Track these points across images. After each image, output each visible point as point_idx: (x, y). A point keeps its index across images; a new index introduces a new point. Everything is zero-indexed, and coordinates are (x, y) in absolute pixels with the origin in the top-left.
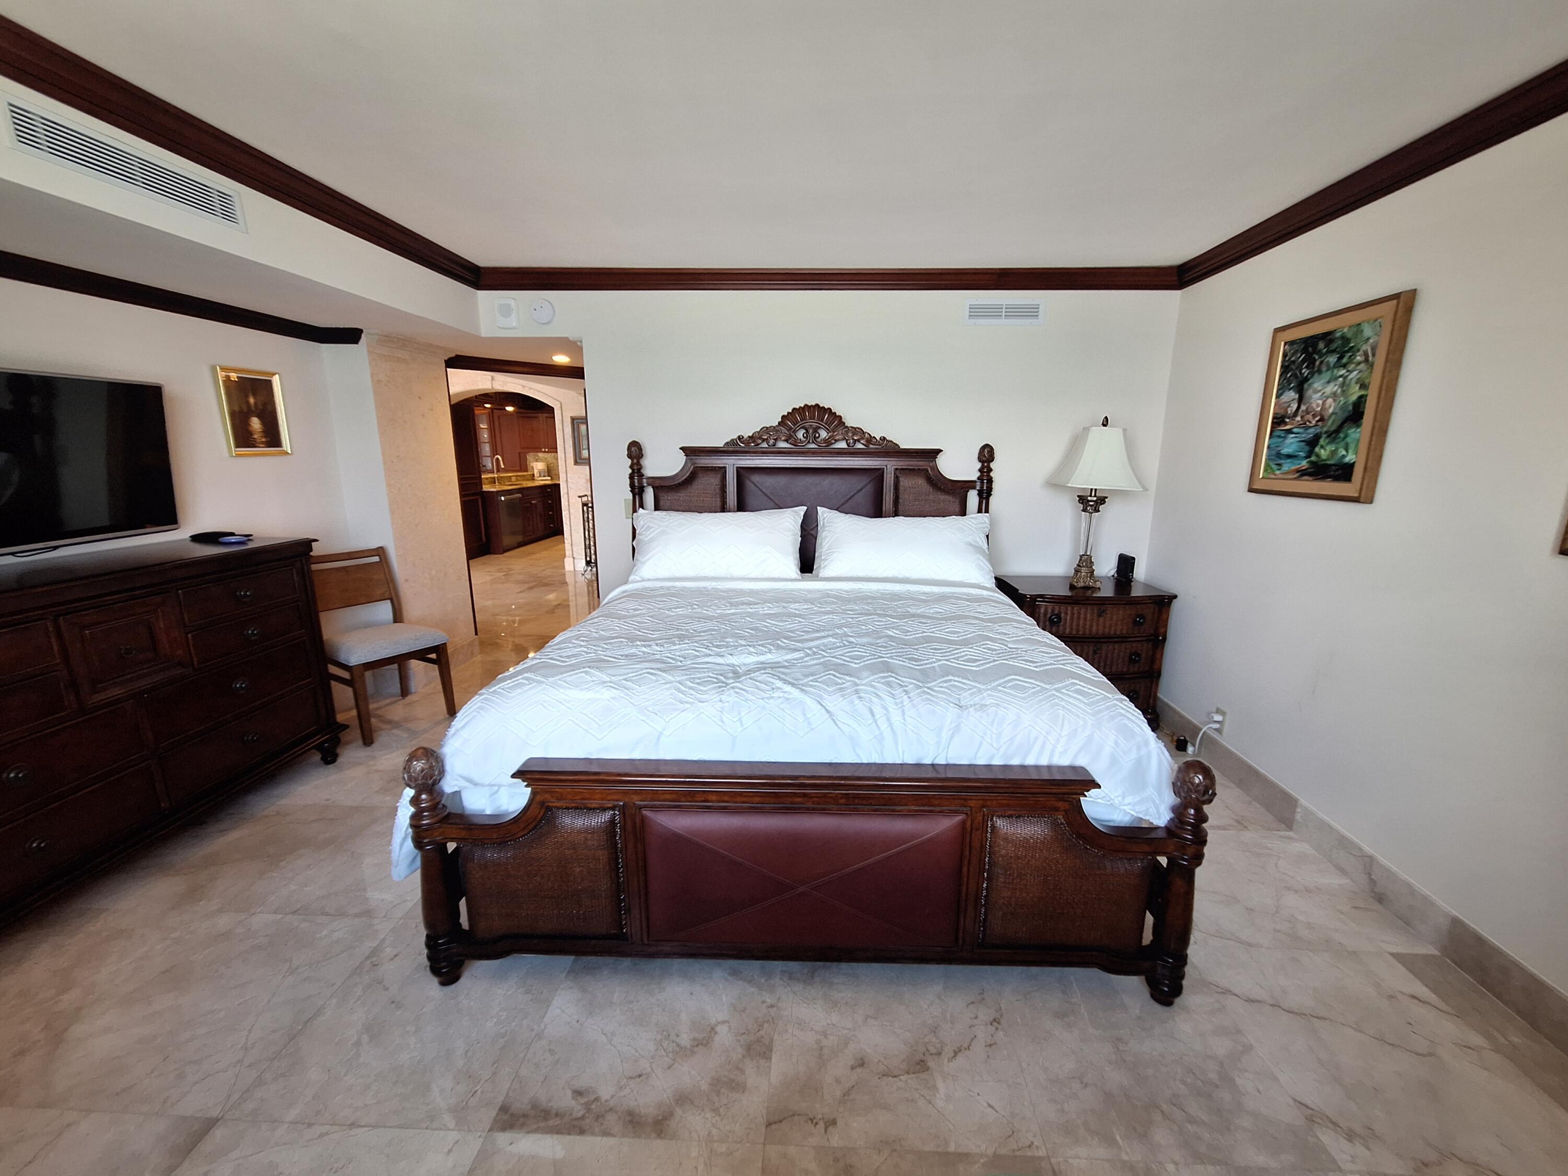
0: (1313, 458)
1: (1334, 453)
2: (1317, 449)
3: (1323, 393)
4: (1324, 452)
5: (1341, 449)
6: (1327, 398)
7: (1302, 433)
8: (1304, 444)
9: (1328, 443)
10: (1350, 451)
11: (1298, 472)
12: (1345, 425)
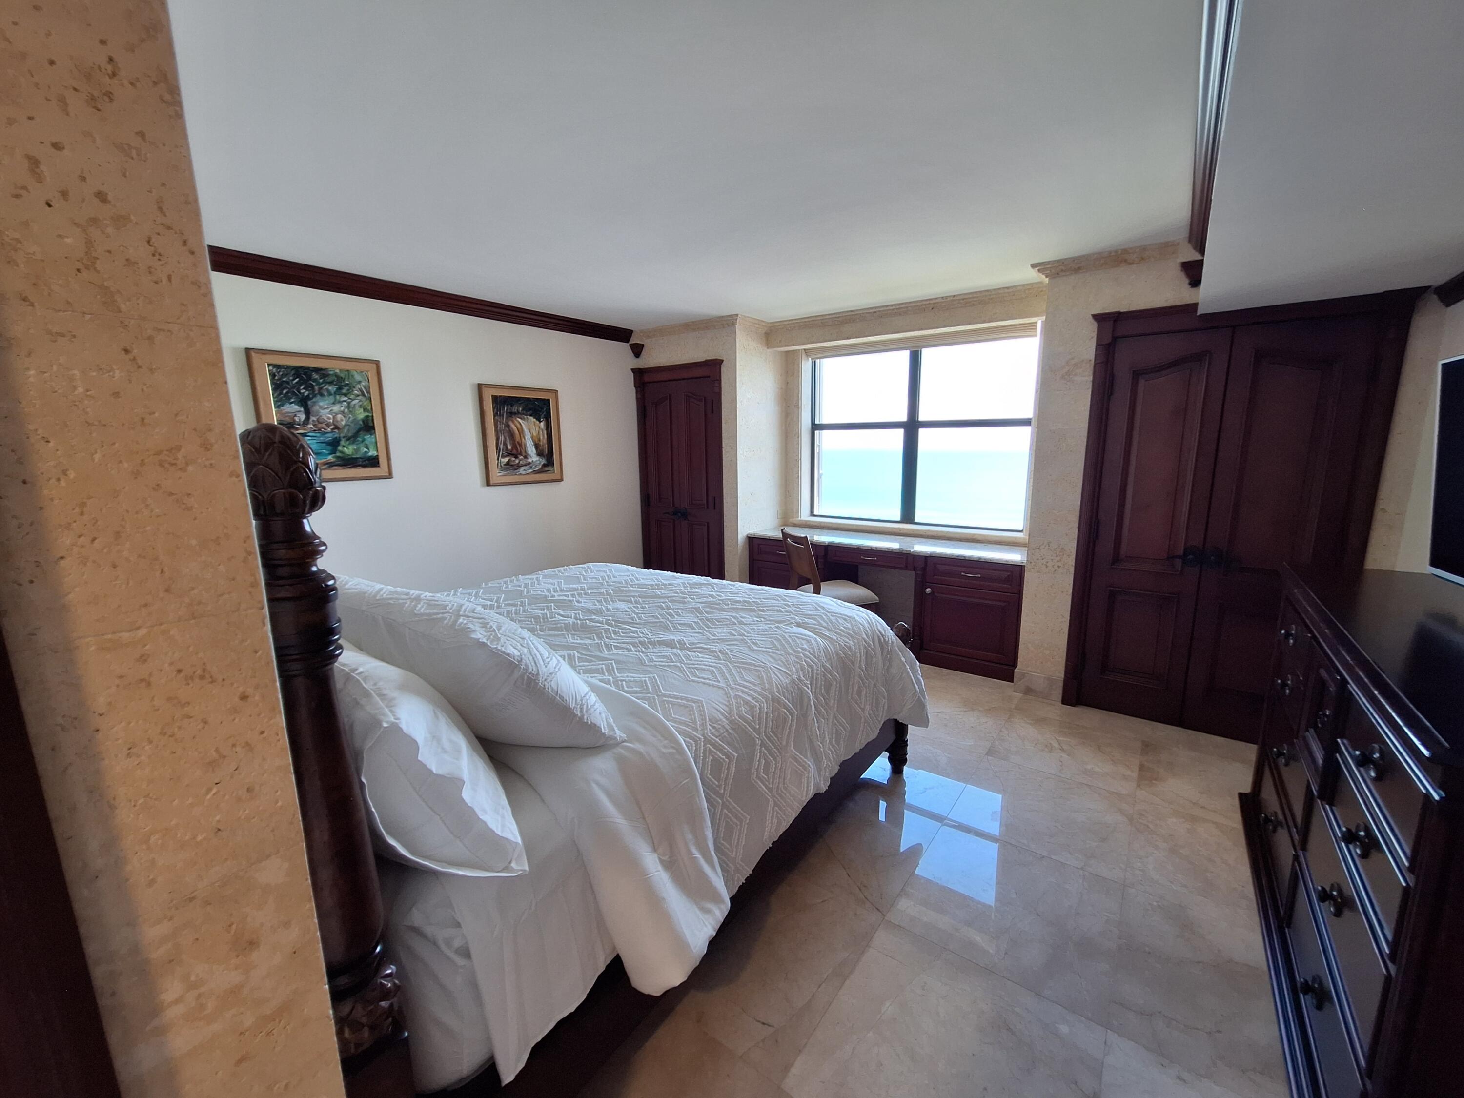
0: (338, 454)
1: (357, 450)
2: (340, 448)
3: (331, 411)
4: (349, 450)
5: (362, 448)
6: (337, 414)
7: (320, 437)
8: (324, 444)
9: (349, 444)
10: (371, 450)
11: (327, 464)
12: (361, 433)
